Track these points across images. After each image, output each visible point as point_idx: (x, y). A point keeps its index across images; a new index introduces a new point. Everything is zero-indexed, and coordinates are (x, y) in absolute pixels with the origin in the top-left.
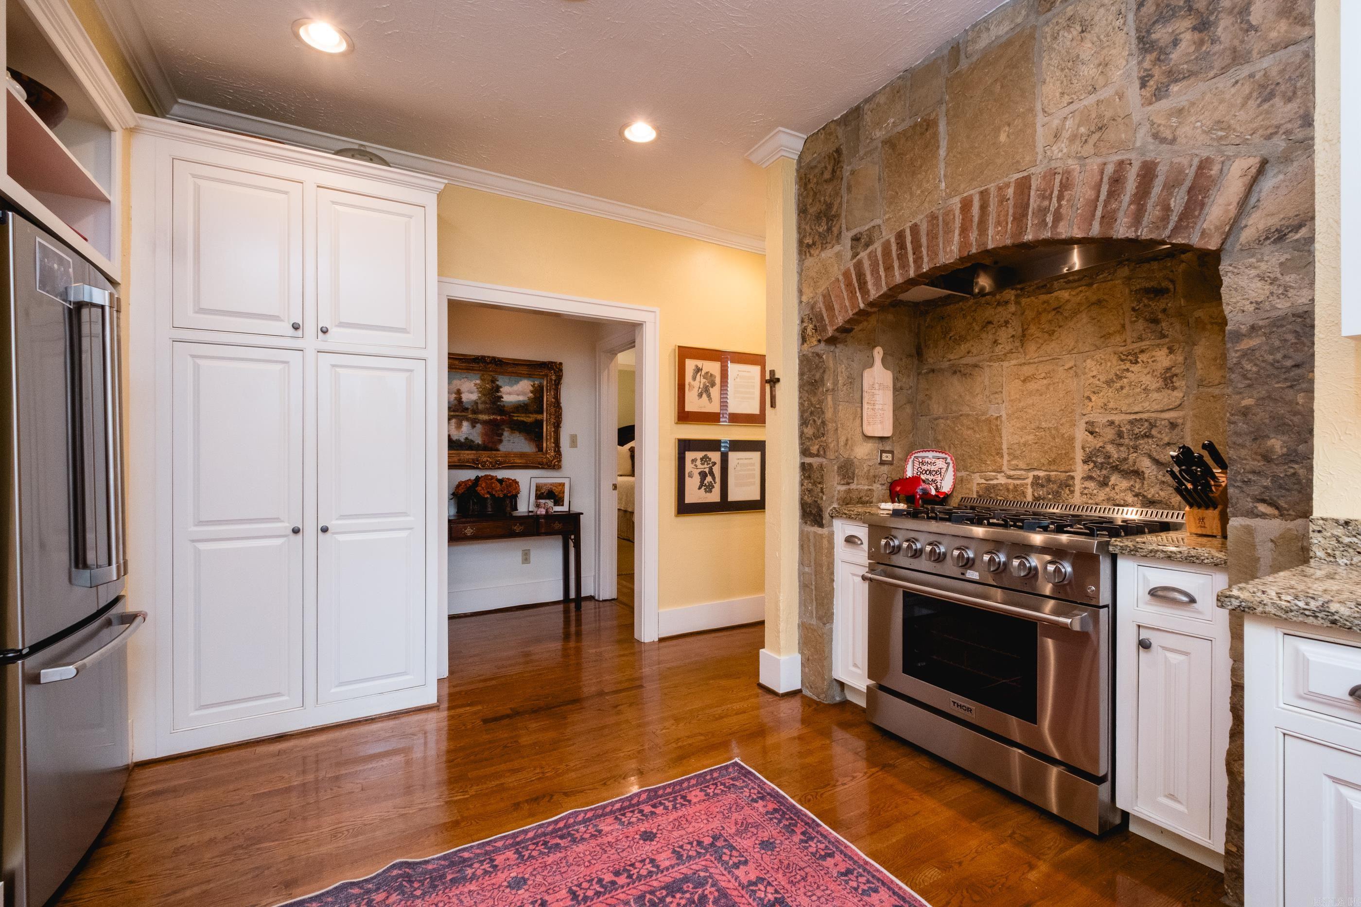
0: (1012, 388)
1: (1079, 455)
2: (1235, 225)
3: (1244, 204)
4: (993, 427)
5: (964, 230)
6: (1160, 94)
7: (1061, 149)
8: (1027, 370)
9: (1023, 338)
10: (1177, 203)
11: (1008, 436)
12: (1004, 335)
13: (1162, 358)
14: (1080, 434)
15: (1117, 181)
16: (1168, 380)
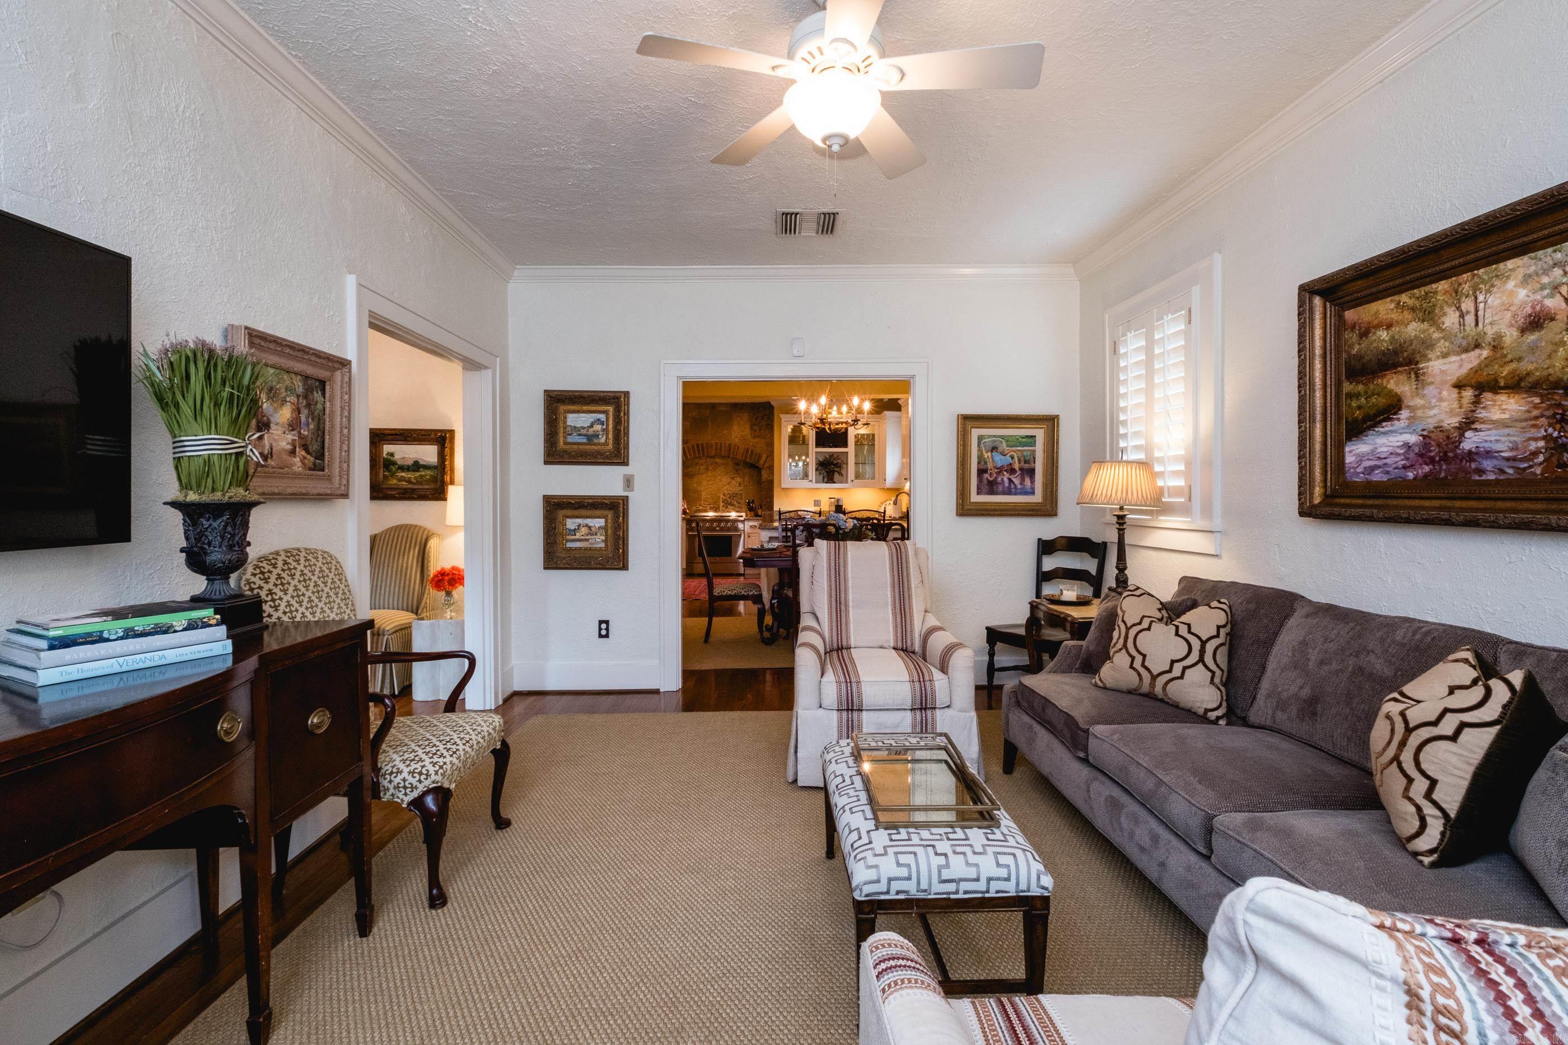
0: (704, 483)
1: (721, 501)
2: (764, 464)
3: (765, 462)
4: (699, 493)
5: (716, 449)
6: (754, 438)
7: (737, 440)
8: (708, 478)
9: (707, 469)
10: (757, 458)
11: (704, 495)
12: (702, 468)
13: (739, 480)
14: (722, 496)
15: (747, 451)
16: (740, 485)
